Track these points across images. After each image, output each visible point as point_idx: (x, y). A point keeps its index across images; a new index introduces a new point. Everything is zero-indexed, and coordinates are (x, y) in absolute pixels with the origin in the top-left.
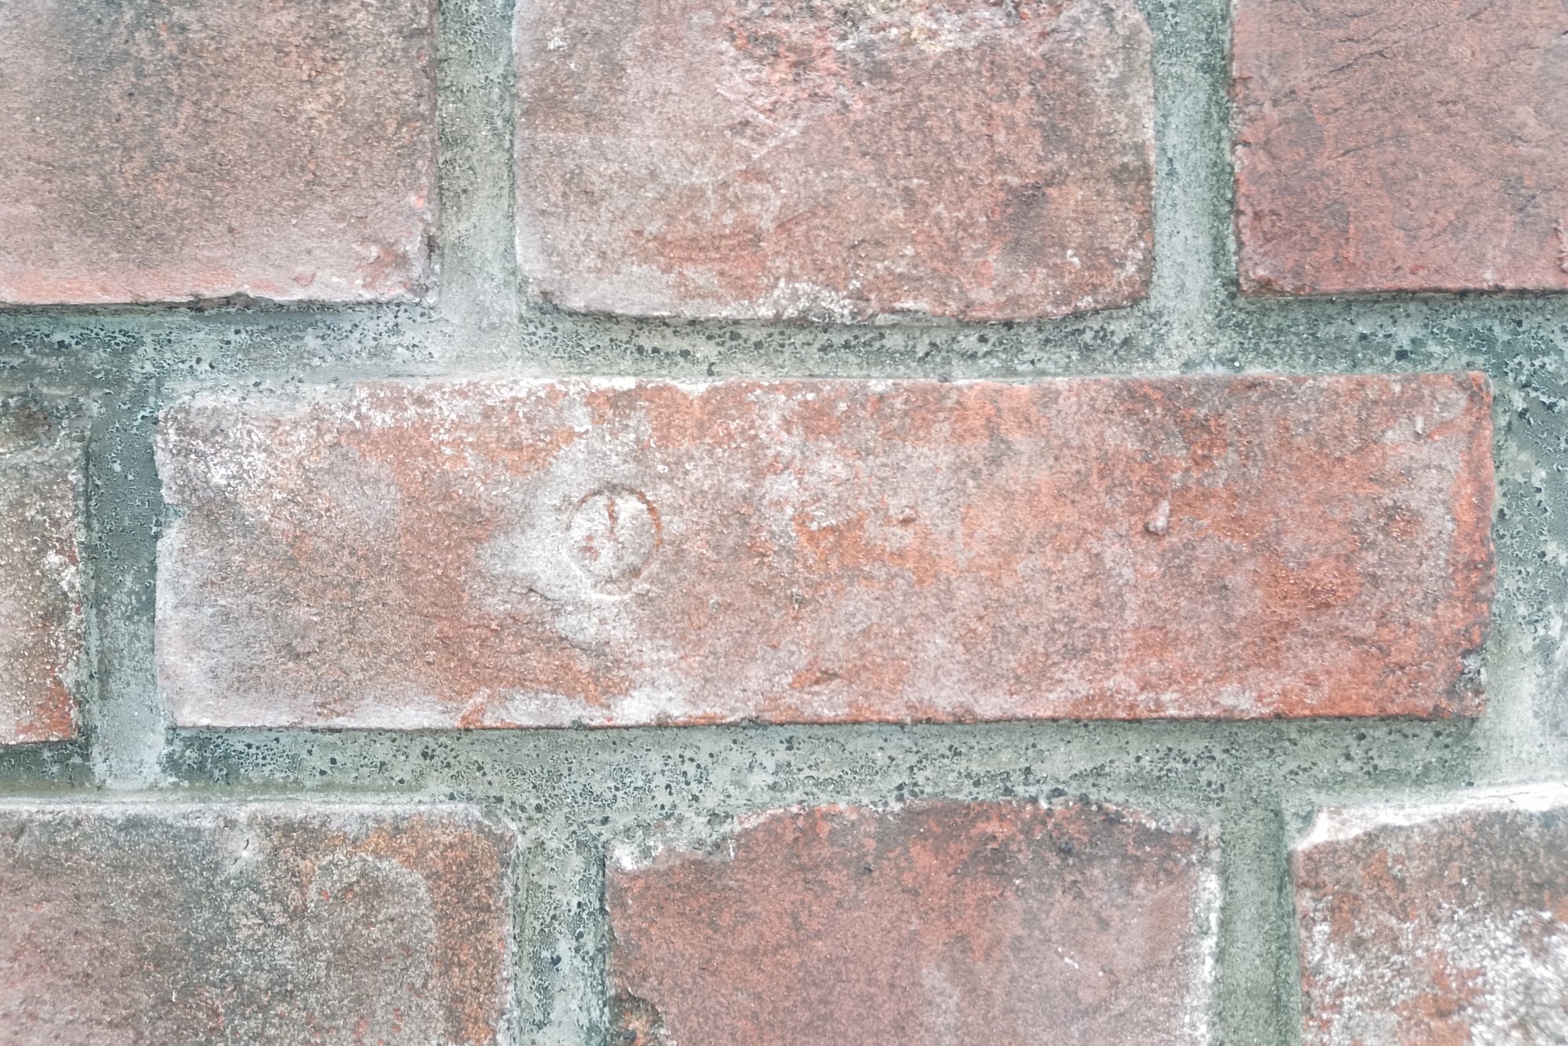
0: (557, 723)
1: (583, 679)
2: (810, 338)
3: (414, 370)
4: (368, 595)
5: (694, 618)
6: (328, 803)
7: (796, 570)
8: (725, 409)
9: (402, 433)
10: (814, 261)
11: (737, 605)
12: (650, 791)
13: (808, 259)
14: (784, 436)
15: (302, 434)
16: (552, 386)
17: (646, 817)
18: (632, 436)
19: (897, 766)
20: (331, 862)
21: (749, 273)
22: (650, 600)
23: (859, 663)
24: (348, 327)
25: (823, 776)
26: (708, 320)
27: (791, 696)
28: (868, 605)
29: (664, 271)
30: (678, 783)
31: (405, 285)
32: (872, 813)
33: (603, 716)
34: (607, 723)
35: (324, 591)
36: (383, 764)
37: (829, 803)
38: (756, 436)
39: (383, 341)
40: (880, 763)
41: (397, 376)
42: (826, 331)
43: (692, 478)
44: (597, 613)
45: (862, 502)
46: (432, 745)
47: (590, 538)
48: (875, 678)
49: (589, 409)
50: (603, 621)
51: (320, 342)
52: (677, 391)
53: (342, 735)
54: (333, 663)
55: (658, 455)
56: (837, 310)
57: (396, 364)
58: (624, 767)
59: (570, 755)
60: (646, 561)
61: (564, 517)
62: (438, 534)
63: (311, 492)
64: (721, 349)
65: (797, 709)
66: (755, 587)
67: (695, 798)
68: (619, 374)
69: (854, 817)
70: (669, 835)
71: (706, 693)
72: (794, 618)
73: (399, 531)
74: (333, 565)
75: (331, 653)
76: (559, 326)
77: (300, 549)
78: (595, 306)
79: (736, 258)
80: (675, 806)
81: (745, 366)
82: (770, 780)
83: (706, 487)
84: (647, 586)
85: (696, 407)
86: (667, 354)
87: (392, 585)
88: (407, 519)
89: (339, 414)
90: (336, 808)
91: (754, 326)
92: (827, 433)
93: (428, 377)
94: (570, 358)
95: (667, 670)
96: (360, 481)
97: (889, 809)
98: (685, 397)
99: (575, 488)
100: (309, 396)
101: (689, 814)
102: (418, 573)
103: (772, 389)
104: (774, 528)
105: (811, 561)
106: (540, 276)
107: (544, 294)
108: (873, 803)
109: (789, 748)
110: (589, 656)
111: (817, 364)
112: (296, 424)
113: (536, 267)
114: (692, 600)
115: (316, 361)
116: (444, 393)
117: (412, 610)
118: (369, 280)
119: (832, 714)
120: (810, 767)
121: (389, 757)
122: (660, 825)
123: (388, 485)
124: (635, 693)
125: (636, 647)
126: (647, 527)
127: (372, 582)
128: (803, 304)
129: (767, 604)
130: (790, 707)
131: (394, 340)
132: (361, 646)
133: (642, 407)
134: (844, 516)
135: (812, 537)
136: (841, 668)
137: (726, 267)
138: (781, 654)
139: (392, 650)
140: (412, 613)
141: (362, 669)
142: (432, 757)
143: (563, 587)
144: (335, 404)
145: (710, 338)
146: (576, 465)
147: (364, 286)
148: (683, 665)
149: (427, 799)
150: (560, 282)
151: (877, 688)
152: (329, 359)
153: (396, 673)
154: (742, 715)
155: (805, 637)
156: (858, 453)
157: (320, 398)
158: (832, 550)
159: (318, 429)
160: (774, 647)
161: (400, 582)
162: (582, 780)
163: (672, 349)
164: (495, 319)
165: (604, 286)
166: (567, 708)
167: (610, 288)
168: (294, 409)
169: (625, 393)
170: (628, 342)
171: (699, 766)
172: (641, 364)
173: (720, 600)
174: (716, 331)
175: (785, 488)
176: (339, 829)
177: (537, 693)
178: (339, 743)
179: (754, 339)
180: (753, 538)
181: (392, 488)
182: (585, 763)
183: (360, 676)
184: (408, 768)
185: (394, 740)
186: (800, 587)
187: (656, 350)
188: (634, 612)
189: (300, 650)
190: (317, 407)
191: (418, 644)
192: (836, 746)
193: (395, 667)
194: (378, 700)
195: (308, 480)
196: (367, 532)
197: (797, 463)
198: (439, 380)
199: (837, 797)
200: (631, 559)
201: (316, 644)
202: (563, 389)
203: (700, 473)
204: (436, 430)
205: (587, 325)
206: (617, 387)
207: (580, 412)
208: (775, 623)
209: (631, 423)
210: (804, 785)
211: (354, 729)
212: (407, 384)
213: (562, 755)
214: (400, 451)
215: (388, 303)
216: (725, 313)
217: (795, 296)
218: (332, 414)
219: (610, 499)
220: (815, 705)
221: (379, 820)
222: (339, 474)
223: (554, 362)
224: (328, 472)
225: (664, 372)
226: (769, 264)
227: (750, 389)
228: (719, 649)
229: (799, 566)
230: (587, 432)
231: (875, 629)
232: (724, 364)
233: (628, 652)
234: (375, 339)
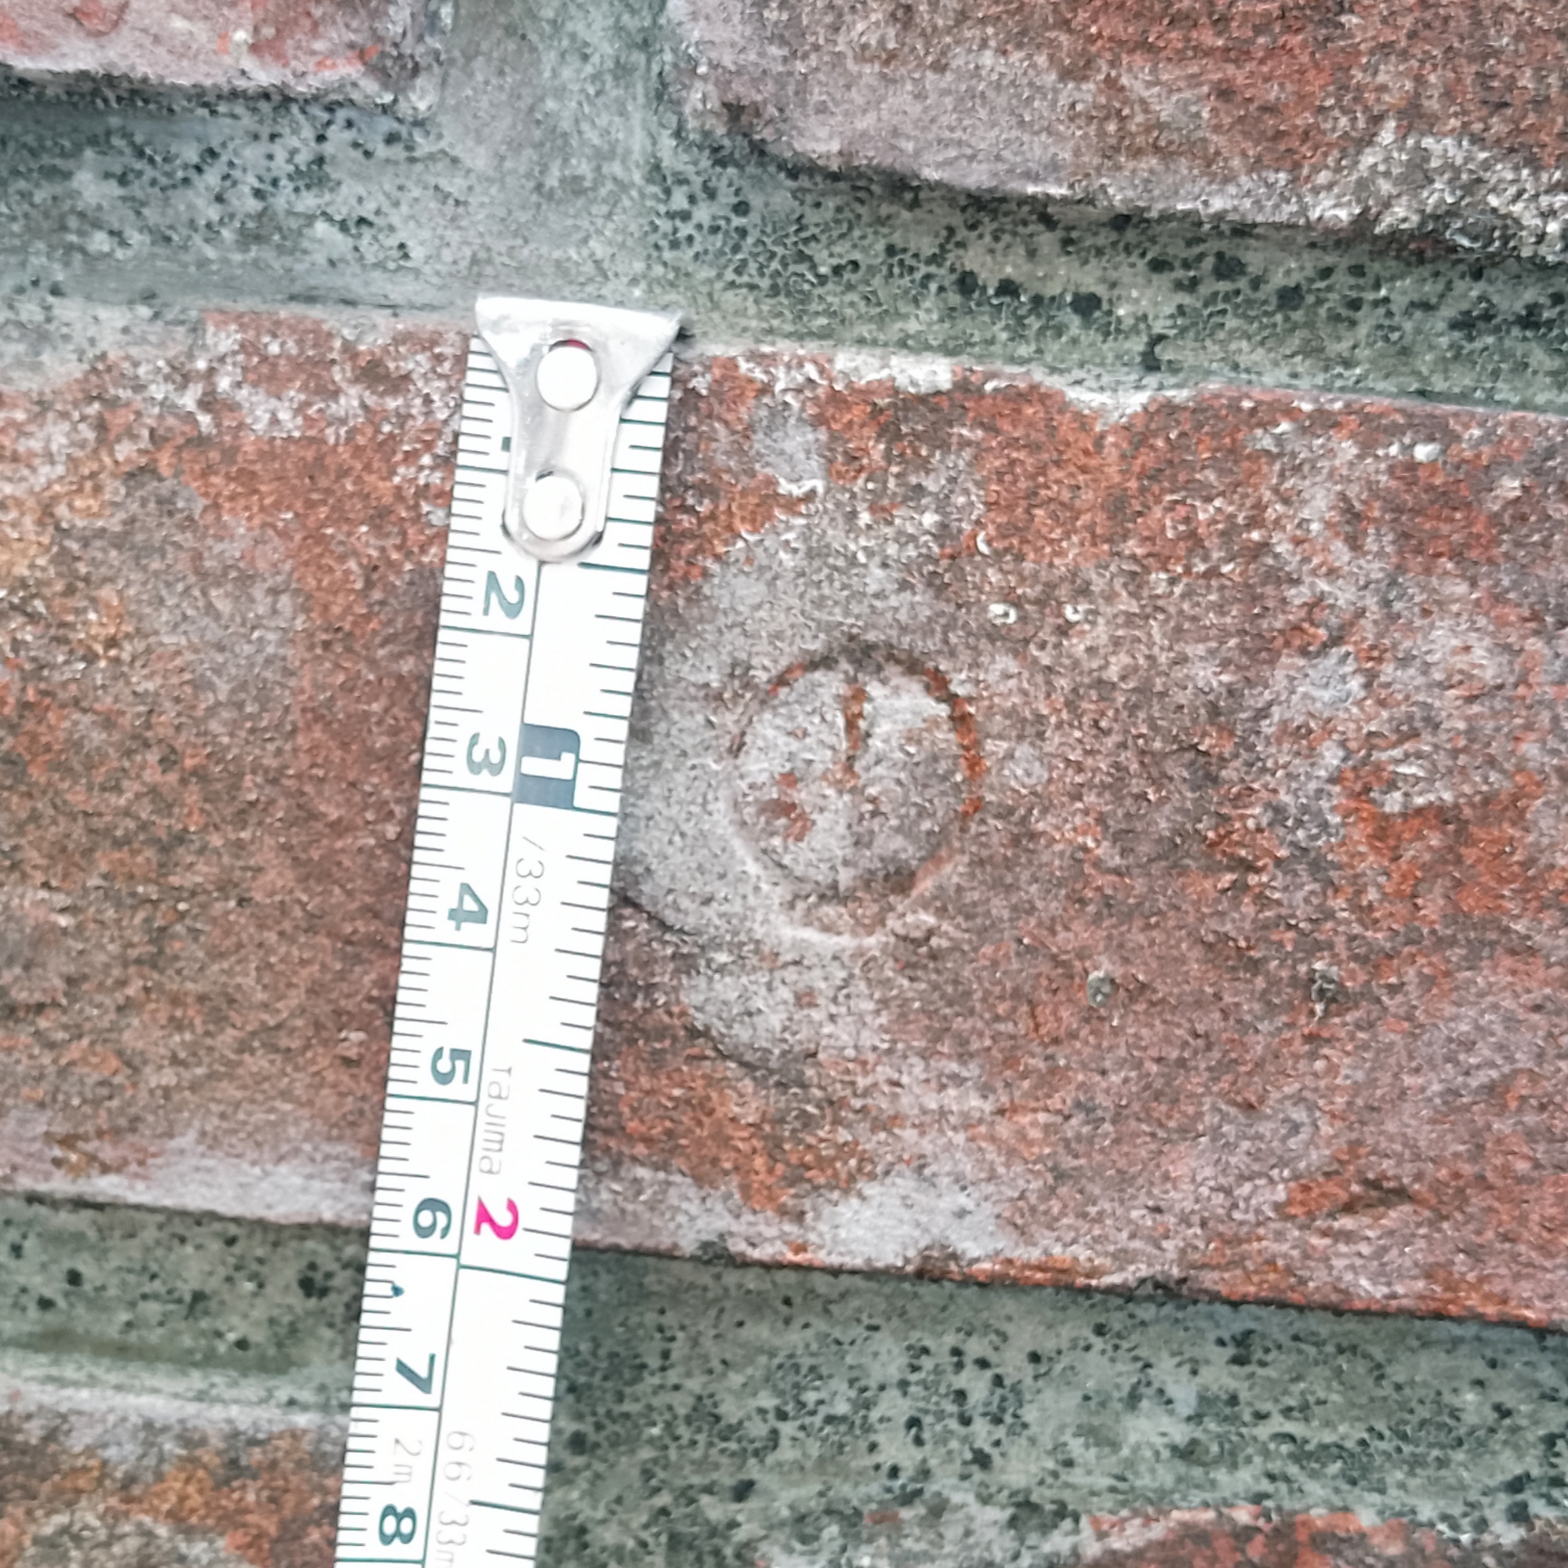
0: (665, 1242)
1: (741, 1142)
2: (1431, 289)
3: (357, 288)
4: (201, 874)
5: (1044, 1013)
6: (61, 1382)
7: (1330, 915)
8: (1191, 467)
9: (320, 459)
10: (1483, 78)
11: (1162, 990)
12: (867, 1428)
13: (1469, 70)
14: (1341, 553)
15: (57, 435)
16: (731, 364)
17: (849, 1493)
18: (929, 519)
19: (1515, 1430)
20: (65, 1530)
21: (1301, 97)
22: (934, 956)
23: (1467, 1169)
24: (191, 154)
25: (1317, 1435)
26: (1166, 217)
27: (1279, 1236)
28: (1511, 1022)
29: (1066, 75)
30: (940, 1416)
31: (362, 55)
32: (1443, 1543)
33: (783, 1236)
34: (790, 1257)
35: (87, 853)
36: (199, 1297)
37: (1333, 1509)
38: (1264, 546)
39: (280, 201)
40: (1470, 1418)
41: (310, 299)
42: (1477, 274)
43: (1077, 646)
44: (791, 974)
45: (1530, 749)
46: (327, 1262)
47: (790, 779)
48: (1505, 1211)
49: (823, 435)
50: (805, 999)
51: (113, 189)
52: (1064, 406)
53: (101, 1218)
54: (102, 1037)
55: (993, 575)
56: (1531, 220)
57: (309, 268)
58: (806, 1362)
59: (670, 1319)
60: (932, 857)
61: (729, 719)
62: (394, 732)
63: (70, 591)
64: (1185, 299)
65: (1289, 1271)
66: (1215, 949)
67: (982, 1460)
68: (902, 344)
69: (1394, 1550)
70: (908, 1544)
71: (1056, 1207)
72: (1310, 1038)
73: (295, 716)
74: (118, 789)
75: (96, 1012)
76: (756, 201)
77: (34, 737)
78: (869, 155)
79: (1270, 52)
80: (925, 1473)
81: (1249, 354)
82: (1180, 1434)
83: (1113, 673)
84: (929, 919)
85: (1111, 454)
86: (1037, 300)
87: (266, 854)
88: (319, 687)
89: (158, 391)
90: (83, 1397)
91: (1286, 246)
92: (1456, 555)
93: (394, 309)
94: (775, 291)
95: (960, 1138)
96: (202, 574)
97: (1487, 1539)
98: (1083, 422)
99: (763, 646)
100: (79, 337)
101: (962, 1496)
102: (338, 828)
103: (1323, 421)
104: (1285, 798)
105: (1372, 895)
106: (728, 61)
107: (734, 111)
108: (1445, 1518)
109: (1239, 1361)
110: (761, 1083)
111: (1444, 365)
112: (42, 406)
113: (721, 33)
114: (1045, 967)
115: (100, 242)
116: (439, 359)
117: (313, 923)
118: (268, 32)
119: (1380, 1292)
120: (1287, 1412)
121: (213, 1284)
122: (885, 1519)
123: (274, 592)
124: (871, 1189)
125: (884, 1072)
126: (943, 767)
127: (216, 840)
128: (1439, 194)
129: (1241, 996)
130: (1271, 1263)
131: (308, 201)
132: (176, 1000)
133: (965, 443)
134: (1477, 783)
135: (1383, 831)
136: (1419, 1177)
137: (1238, 76)
138: (1265, 1128)
139: (255, 1019)
140: (310, 930)
141: (175, 1060)
142: (324, 1292)
143: (708, 901)
144: (151, 362)
145: (1159, 266)
146: (771, 583)
147: (255, 48)
148: (1003, 1129)
149: (306, 1396)
150: (781, 80)
151: (1506, 1238)
152: (135, 237)
153: (261, 1078)
154: (1144, 1271)
155: (1333, 1089)
156: (1536, 617)
157: (109, 342)
158: (1432, 870)
159: (101, 426)
160: (1249, 1107)
161: (286, 848)
162: (695, 1384)
163: (1052, 289)
164: (583, 168)
165: (901, 99)
166: (694, 1208)
167: (915, 110)
168: (36, 367)
169: (922, 399)
170: (933, 260)
171: (998, 1381)
172: (965, 324)
173: (1118, 973)
174: (1178, 250)
175: (1326, 695)
176: (89, 1451)
177: (617, 1164)
178: (92, 1235)
179: (1278, 279)
180: (1225, 819)
181: (285, 601)
182: (707, 1343)
183: (168, 1077)
184: (260, 1312)
185: (231, 1241)
186: (1336, 960)
187: (1008, 288)
188: (887, 983)
189: (20, 995)
190: (100, 367)
191: (323, 1009)
192: (1362, 1366)
193: (258, 1062)
194: (211, 1141)
195: (64, 558)
196: (212, 711)
197: (1367, 630)
198: (429, 322)
199: (1352, 1495)
200: (891, 844)
201: (59, 984)
202: (759, 375)
203: (1101, 633)
204: (411, 457)
205: (831, 203)
206: (902, 381)
207: (798, 440)
208: (1258, 1046)
209: (931, 484)
210: (1266, 1454)
211: (138, 1207)
212: (341, 324)
213: (651, 1318)
214: (311, 505)
215: (306, 102)
216: (1218, 204)
217: (1418, 174)
218: (139, 388)
219: (851, 681)
220: (1339, 1263)
221: (190, 1439)
222: (148, 550)
223: (730, 299)
224: (119, 542)
225: (1024, 350)
226: (1358, 75)
227: (1263, 416)
228: (1100, 1099)
229: (1338, 903)
230: (810, 496)
231: (1522, 1086)
232: (1189, 342)
233: (862, 1082)
234: (258, 194)
